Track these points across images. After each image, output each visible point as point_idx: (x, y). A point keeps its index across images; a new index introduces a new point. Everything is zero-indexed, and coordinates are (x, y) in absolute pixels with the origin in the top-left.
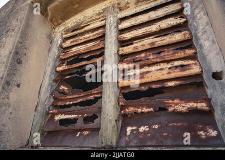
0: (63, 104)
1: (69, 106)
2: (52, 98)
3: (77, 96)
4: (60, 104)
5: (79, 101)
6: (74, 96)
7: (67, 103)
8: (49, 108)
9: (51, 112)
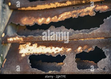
0: (31, 23)
1: (45, 27)
2: (8, 8)
3: (59, 5)
4: (25, 21)
5: (64, 16)
6: (52, 5)
7: (40, 21)
8: (5, 31)
9: (11, 39)
